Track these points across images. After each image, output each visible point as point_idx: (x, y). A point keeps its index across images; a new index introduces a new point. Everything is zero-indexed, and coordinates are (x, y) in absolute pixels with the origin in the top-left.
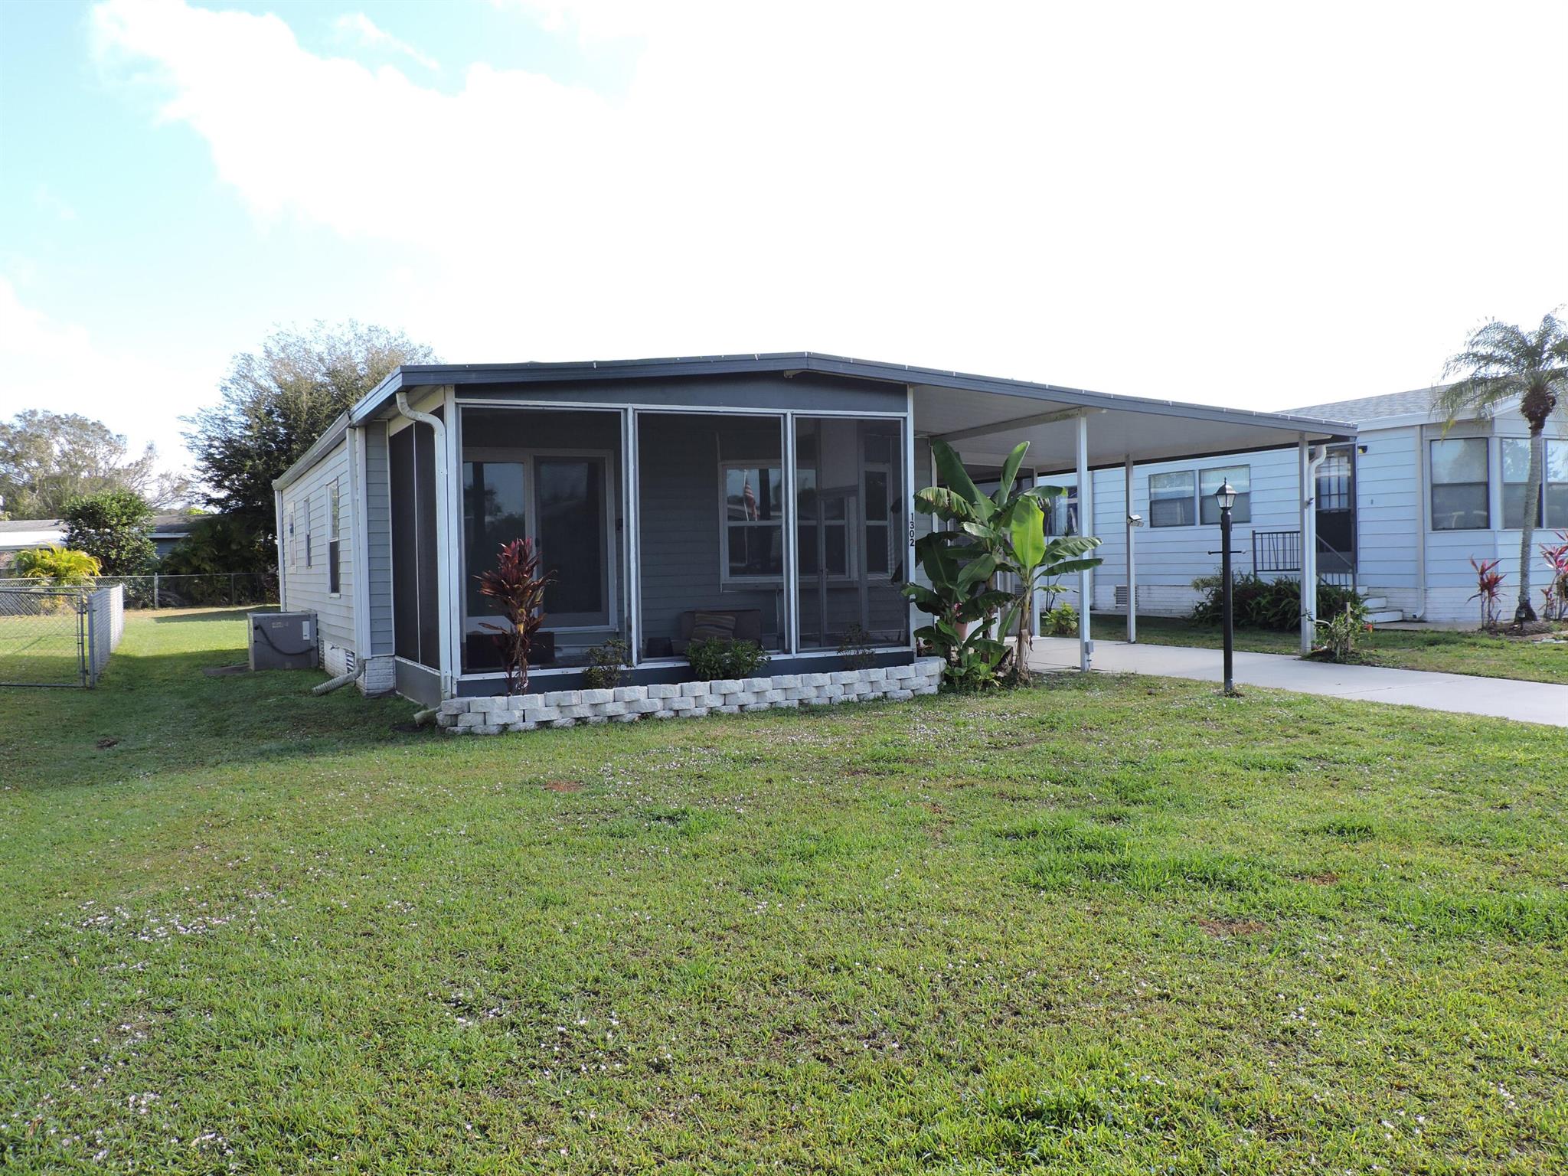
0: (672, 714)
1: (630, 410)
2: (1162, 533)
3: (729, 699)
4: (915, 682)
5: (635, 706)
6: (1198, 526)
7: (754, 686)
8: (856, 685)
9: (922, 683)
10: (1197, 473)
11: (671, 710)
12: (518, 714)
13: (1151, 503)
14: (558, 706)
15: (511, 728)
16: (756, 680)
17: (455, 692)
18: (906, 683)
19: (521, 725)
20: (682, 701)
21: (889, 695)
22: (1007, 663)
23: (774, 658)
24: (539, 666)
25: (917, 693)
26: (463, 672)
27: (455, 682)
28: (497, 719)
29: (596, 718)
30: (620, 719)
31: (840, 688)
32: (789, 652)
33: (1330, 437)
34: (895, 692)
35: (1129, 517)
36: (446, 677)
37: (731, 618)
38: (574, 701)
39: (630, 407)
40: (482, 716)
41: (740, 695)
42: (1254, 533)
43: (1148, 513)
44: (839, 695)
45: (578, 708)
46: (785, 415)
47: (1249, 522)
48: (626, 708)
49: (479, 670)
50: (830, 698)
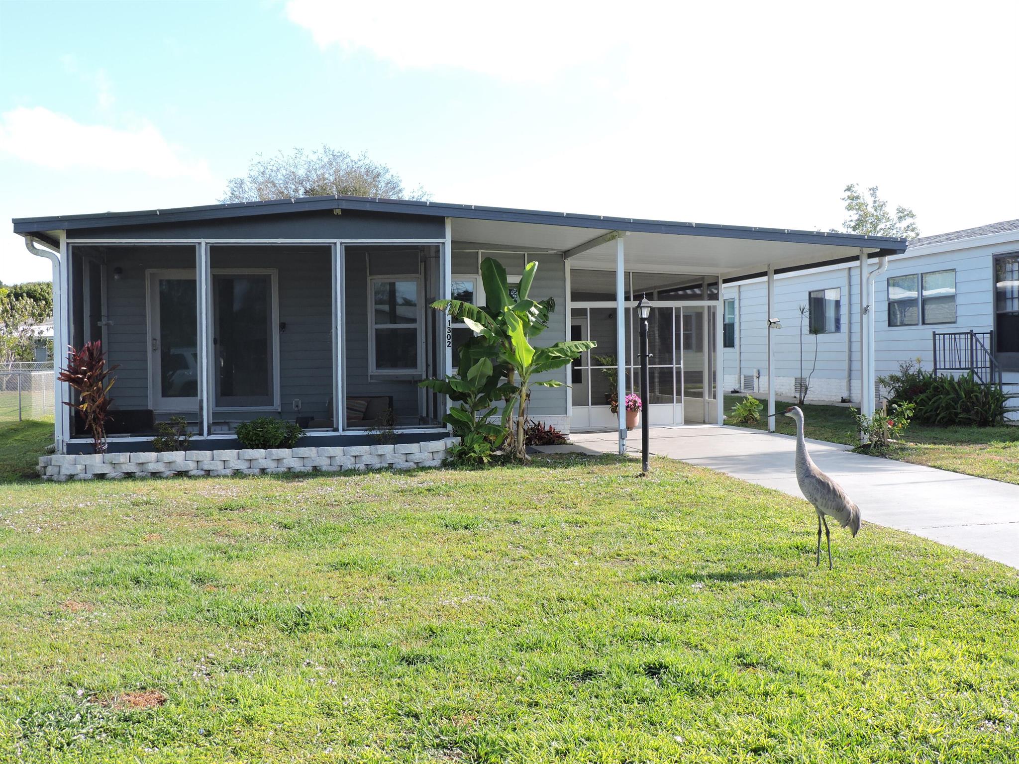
0: (203, 473)
1: (203, 245)
2: (898, 332)
3: (253, 463)
4: (417, 457)
5: (173, 465)
6: (920, 327)
7: (272, 454)
8: (364, 458)
9: (424, 458)
10: (920, 275)
11: (202, 470)
12: (79, 468)
13: (889, 304)
14: (111, 463)
15: (75, 477)
16: (274, 451)
17: (65, 450)
18: (410, 457)
19: (82, 476)
20: (211, 464)
21: (394, 466)
22: (506, 444)
23: (308, 434)
24: (129, 434)
25: (420, 465)
26: (72, 437)
27: (65, 444)
28: (66, 471)
29: (141, 474)
30: (162, 475)
31: (349, 459)
32: (336, 430)
33: (878, 250)
34: (398, 464)
35: (769, 321)
36: (58, 440)
37: (363, 402)
38: (122, 460)
39: (203, 241)
40: (58, 468)
41: (260, 461)
42: (934, 334)
43: (887, 312)
44: (349, 464)
45: (126, 465)
46: (335, 244)
47: (954, 322)
48: (166, 467)
49: (82, 436)
50: (341, 466)
